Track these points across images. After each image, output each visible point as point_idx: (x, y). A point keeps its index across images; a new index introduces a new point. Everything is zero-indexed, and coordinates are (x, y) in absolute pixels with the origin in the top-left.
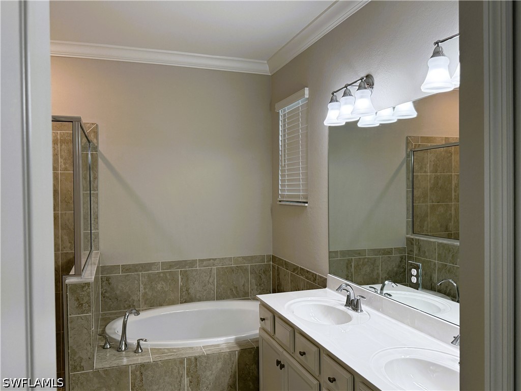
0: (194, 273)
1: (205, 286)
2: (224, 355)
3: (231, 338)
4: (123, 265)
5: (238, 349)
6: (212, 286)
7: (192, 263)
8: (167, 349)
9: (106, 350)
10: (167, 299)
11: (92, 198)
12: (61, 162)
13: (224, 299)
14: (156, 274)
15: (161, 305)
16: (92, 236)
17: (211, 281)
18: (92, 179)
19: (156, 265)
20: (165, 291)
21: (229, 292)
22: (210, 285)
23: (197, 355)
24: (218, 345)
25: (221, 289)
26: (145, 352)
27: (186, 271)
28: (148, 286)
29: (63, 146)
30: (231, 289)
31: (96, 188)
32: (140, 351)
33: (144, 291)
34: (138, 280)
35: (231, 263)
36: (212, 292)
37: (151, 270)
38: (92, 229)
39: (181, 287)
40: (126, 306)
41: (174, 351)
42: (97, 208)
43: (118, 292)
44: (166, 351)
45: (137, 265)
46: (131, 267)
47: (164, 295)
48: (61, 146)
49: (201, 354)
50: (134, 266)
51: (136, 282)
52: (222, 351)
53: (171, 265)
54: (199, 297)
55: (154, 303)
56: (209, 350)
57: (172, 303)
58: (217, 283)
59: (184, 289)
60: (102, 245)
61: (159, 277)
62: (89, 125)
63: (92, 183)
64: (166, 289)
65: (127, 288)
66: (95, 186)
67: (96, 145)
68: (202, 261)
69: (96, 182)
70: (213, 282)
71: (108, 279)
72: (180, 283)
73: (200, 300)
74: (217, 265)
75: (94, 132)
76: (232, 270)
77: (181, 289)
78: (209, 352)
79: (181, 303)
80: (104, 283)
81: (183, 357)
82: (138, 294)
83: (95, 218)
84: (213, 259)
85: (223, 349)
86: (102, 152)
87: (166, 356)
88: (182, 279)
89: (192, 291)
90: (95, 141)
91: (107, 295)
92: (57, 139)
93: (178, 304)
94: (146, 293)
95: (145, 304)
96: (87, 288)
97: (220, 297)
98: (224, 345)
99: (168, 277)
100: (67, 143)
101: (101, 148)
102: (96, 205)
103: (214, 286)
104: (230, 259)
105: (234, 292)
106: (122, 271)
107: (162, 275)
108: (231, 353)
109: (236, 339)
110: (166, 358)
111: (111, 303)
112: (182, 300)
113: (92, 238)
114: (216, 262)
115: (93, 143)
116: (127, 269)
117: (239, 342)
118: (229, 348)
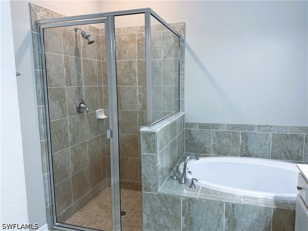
0: (253, 136)
1: (262, 146)
2: (259, 209)
3: (270, 196)
4: (199, 123)
5: (274, 207)
6: (268, 147)
7: (251, 127)
8: (214, 191)
9: (174, 180)
10: (230, 152)
11: (180, 76)
12: (163, 52)
13: (278, 159)
14: (222, 132)
15: (225, 155)
16: (180, 102)
17: (267, 143)
18: (180, 63)
19: (223, 126)
20: (229, 145)
21: (283, 154)
22: (266, 146)
23: (234, 202)
24: (257, 199)
25: (276, 151)
26: (197, 189)
27: (246, 133)
28: (217, 140)
29: (164, 41)
30: (285, 152)
31: (183, 70)
32: (193, 187)
33: (213, 143)
34: (210, 135)
35: (286, 131)
36: (268, 152)
37: (218, 128)
38: (180, 97)
39: (242, 144)
40: (201, 152)
41: (219, 194)
42: (184, 83)
43: (196, 141)
44: (212, 192)
45: (209, 124)
46: (205, 125)
47: (228, 148)
48: (163, 41)
49: (238, 203)
50: (207, 124)
51: (208, 136)
52: (258, 205)
53: (234, 127)
54: (256, 154)
55: (220, 153)
56: (247, 201)
57: (234, 155)
58: (273, 146)
59: (244, 146)
60: (186, 109)
61: (225, 134)
62: (179, 24)
63: (181, 66)
64: (230, 145)
65: (202, 139)
66: (182, 68)
67: (184, 38)
68: (259, 126)
69: (183, 65)
70: (269, 145)
71: (190, 131)
72: (241, 142)
73: (256, 157)
74: (273, 131)
75: (183, 29)
76: (287, 137)
77: (242, 146)
78: (246, 203)
79: (241, 156)
80: (187, 134)
81: (223, 201)
82: (210, 144)
83: (182, 90)
84: (269, 126)
85: (259, 203)
86: (188, 43)
87: (210, 197)
88: (242, 138)
89: (250, 149)
90: (183, 36)
91: (189, 142)
92: (160, 36)
93: (239, 156)
94: (214, 145)
95: (214, 152)
96: (153, 135)
97: (274, 157)
98: (262, 199)
99: (231, 135)
100: (166, 39)
101: (187, 40)
102: (183, 81)
103: (270, 147)
104: (286, 127)
105: (288, 155)
106: (199, 127)
107: (226, 133)
108: (267, 209)
109: (275, 197)
110: (209, 199)
111: (191, 147)
112: (242, 154)
113: (180, 104)
114: (272, 129)
115: (182, 37)
116: (202, 126)
117: (277, 201)
118: (266, 204)
